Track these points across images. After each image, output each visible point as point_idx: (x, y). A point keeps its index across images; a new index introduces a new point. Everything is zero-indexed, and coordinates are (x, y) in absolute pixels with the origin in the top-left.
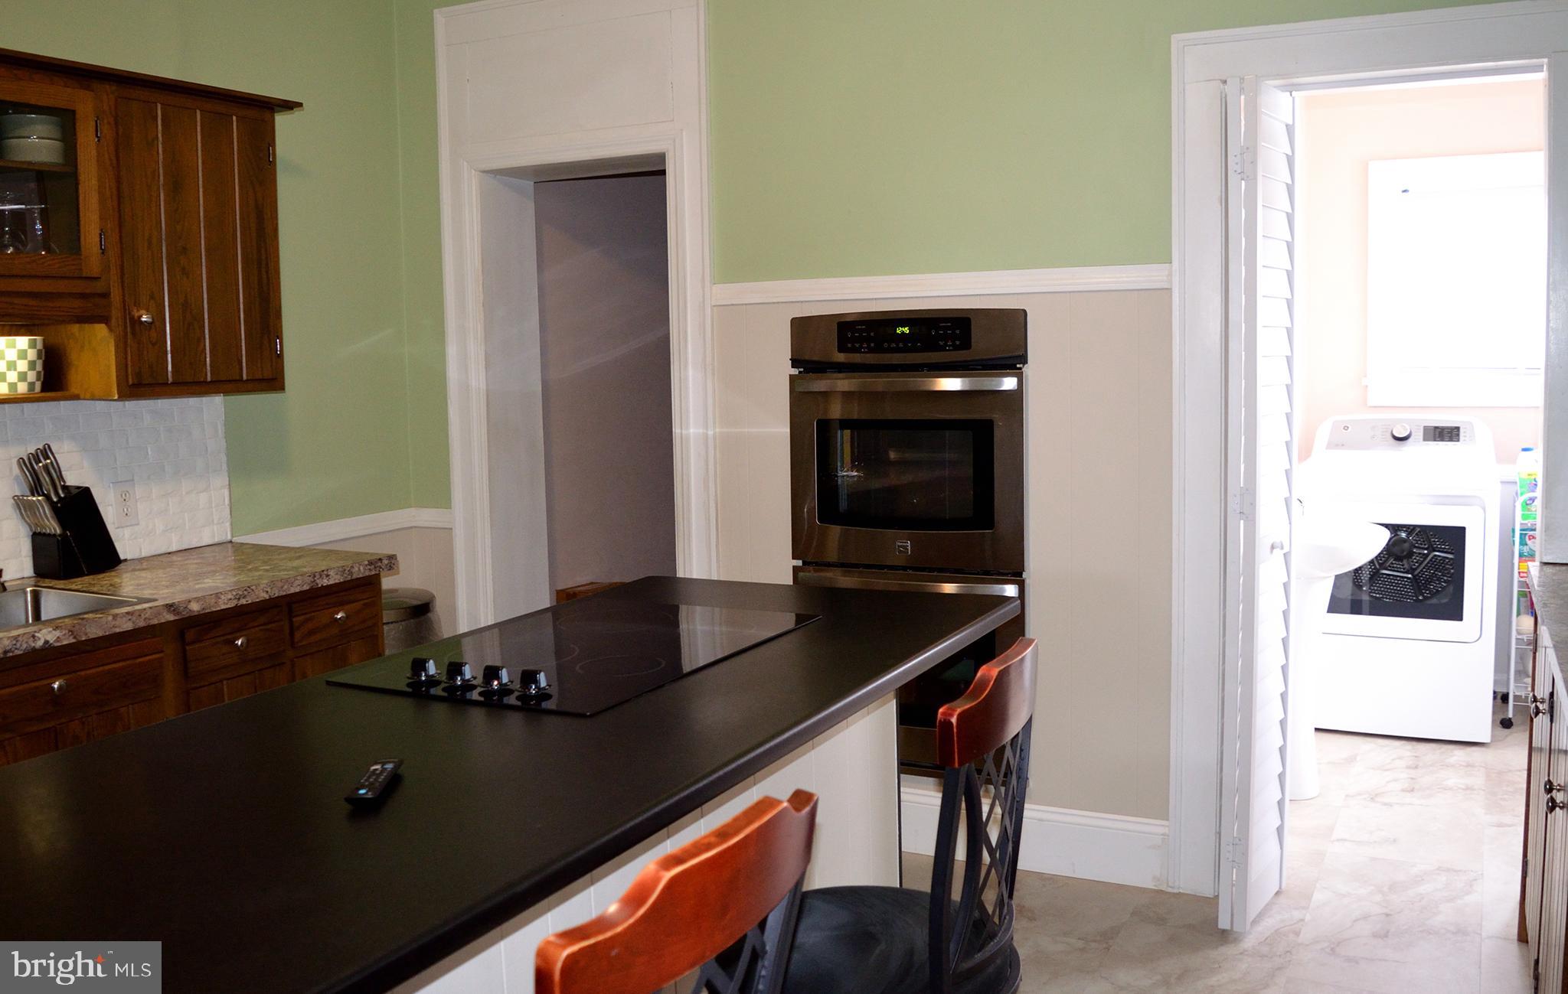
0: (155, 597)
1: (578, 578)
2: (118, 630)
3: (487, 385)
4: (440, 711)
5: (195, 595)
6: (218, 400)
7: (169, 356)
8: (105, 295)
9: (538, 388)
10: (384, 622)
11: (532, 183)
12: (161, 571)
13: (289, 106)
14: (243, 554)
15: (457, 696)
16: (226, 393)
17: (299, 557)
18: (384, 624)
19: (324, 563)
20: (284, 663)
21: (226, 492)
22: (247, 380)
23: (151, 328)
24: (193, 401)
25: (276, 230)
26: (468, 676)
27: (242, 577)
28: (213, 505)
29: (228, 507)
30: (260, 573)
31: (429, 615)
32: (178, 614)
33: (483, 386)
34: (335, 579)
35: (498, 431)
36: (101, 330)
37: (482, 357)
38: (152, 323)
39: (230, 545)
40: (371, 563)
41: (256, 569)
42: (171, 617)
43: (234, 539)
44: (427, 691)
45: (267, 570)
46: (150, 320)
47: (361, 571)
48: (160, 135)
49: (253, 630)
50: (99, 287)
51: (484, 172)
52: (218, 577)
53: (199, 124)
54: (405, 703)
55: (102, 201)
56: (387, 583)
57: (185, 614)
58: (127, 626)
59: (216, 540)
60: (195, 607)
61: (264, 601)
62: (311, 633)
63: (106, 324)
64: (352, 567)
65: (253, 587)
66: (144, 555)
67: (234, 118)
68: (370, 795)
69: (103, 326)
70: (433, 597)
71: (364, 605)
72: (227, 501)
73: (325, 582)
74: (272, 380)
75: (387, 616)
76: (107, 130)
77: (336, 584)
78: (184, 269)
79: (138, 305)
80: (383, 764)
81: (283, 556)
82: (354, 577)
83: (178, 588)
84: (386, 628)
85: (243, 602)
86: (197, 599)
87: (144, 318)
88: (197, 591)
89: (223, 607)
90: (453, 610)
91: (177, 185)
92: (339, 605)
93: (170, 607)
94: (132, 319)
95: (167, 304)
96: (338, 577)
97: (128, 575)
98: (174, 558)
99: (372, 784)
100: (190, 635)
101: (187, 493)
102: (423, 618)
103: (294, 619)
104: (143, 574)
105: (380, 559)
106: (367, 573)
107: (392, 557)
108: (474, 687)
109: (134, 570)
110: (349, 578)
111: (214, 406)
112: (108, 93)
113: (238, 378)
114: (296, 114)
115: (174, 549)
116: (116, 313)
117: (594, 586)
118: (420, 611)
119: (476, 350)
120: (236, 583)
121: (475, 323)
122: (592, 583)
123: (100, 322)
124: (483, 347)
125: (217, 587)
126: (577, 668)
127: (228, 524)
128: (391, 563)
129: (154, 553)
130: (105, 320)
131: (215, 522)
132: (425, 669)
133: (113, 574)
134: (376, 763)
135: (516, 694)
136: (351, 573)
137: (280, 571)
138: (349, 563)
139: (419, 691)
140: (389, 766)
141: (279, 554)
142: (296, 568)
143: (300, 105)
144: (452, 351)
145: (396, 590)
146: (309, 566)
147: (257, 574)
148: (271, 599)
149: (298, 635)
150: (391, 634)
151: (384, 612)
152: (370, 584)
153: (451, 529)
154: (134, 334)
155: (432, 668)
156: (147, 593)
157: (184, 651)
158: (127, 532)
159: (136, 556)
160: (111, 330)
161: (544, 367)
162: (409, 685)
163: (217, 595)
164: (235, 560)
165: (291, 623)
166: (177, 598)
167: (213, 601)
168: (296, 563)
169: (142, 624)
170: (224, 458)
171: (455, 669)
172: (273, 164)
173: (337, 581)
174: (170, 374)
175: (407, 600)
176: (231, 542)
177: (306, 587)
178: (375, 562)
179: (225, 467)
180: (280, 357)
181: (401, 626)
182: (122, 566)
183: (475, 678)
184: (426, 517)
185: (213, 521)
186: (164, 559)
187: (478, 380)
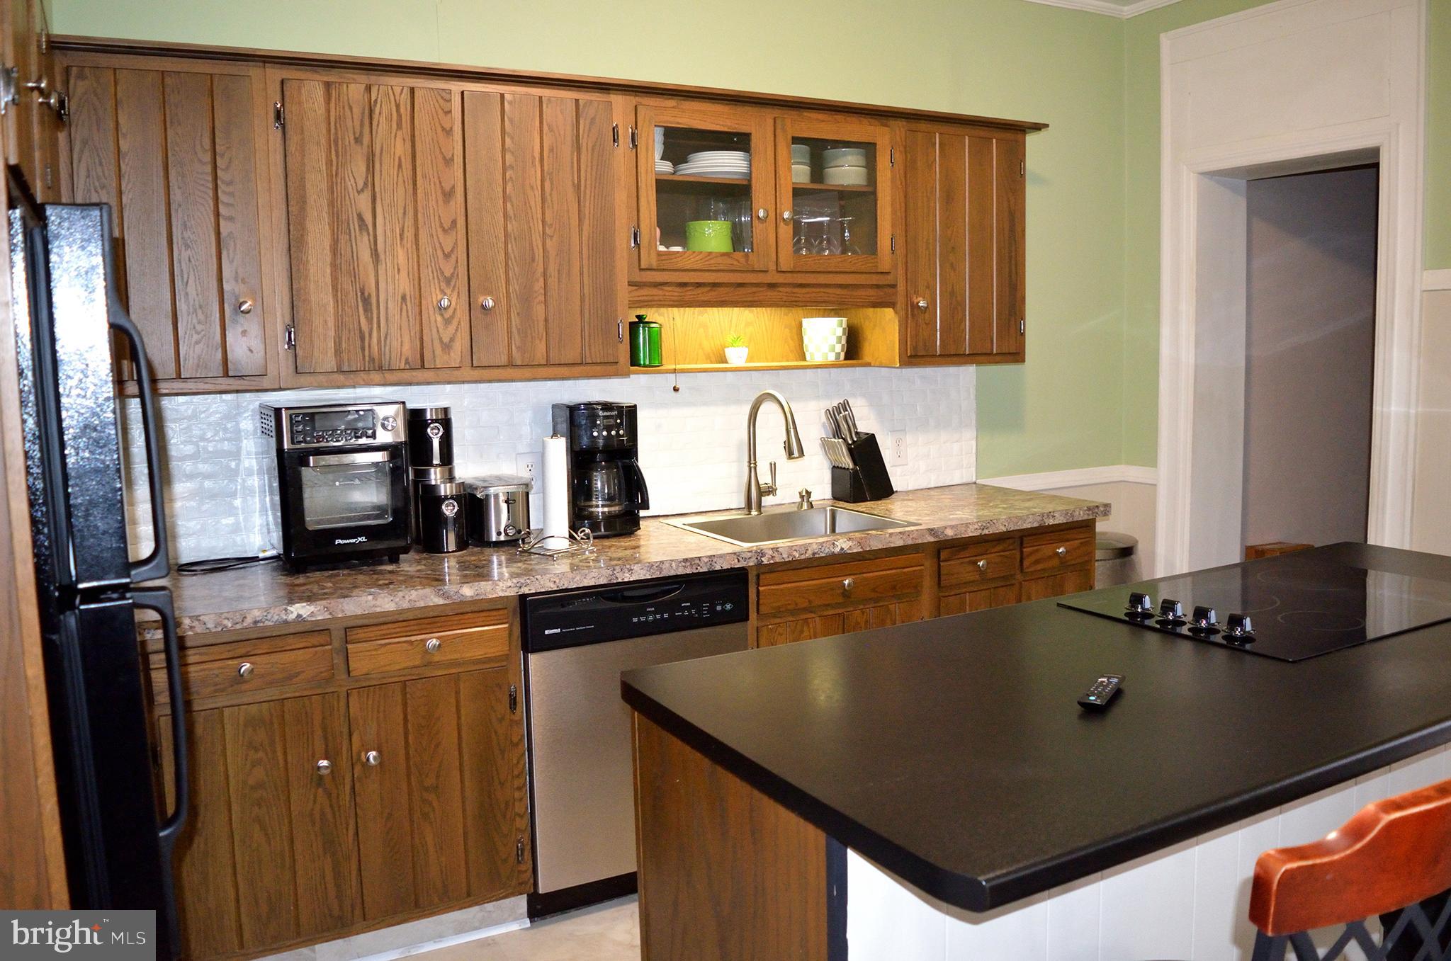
0: (920, 522)
1: (1267, 536)
2: (892, 545)
3: (1196, 360)
4: (1153, 639)
5: (950, 523)
6: (972, 369)
7: (938, 333)
8: (894, 286)
9: (1242, 364)
10: (1097, 558)
11: (1245, 181)
12: (923, 502)
13: (1037, 127)
14: (985, 494)
15: (1169, 629)
16: (978, 363)
17: (1030, 500)
18: (1097, 561)
19: (1051, 506)
20: (1013, 585)
21: (974, 443)
22: (997, 354)
23: (925, 312)
24: (952, 370)
25: (1024, 230)
26: (1179, 613)
27: (986, 512)
28: (964, 453)
29: (974, 456)
30: (1000, 510)
31: (1132, 556)
32: (937, 537)
33: (1192, 361)
34: (1059, 520)
35: (1203, 402)
36: (889, 312)
37: (1192, 338)
38: (927, 307)
39: (974, 485)
40: (1089, 509)
41: (996, 507)
42: (932, 539)
43: (978, 481)
44: (1142, 621)
45: (1004, 508)
46: (926, 305)
47: (1081, 515)
48: (937, 159)
49: (992, 555)
50: (889, 280)
51: (1202, 174)
52: (967, 510)
53: (967, 147)
54: (1124, 629)
55: (894, 212)
56: (1101, 527)
57: (942, 538)
58: (900, 543)
59: (964, 481)
60: (950, 533)
61: (1003, 533)
62: (1037, 562)
63: (893, 308)
64: (1074, 511)
65: (995, 521)
66: (910, 489)
67: (994, 140)
68: (1098, 702)
69: (891, 310)
70: (1137, 542)
71: (1081, 543)
72: (974, 451)
73: (1051, 522)
74: (1016, 355)
75: (1099, 554)
76: (898, 157)
77: (1059, 524)
78: (952, 264)
79: (916, 293)
80: (1109, 678)
81: (1016, 498)
82: (1075, 519)
83: (937, 516)
84: (1096, 564)
85: (986, 532)
86: (952, 527)
87: (921, 304)
88: (951, 520)
89: (971, 535)
90: (1152, 556)
91: (949, 197)
92: (1062, 541)
93: (931, 530)
94: (912, 304)
95: (938, 292)
96: (1062, 518)
97: (899, 503)
98: (932, 493)
99: (1100, 693)
100: (943, 555)
101: (944, 443)
102: (1126, 559)
103: (1025, 550)
104: (910, 503)
105: (1097, 506)
106: (1086, 517)
107: (1107, 506)
108: (1184, 623)
109: (904, 500)
110: (1071, 520)
111: (966, 375)
112: (899, 126)
113: (989, 352)
114: (1043, 133)
115: (932, 486)
116: (901, 299)
117: (1282, 546)
118: (1126, 552)
119: (1187, 329)
120: (978, 517)
121: (1187, 308)
122: (1280, 543)
123: (888, 306)
124: (1194, 329)
125: (967, 519)
126: (1279, 618)
127: (974, 469)
128: (1106, 509)
129: (916, 488)
130: (892, 305)
131: (965, 465)
132: (1141, 603)
133: (888, 501)
134: (1104, 677)
135: (1223, 634)
136: (1072, 516)
137: (1015, 509)
138: (1071, 507)
139: (1135, 620)
140: (1114, 680)
141: (1014, 496)
142: (1028, 508)
143: (1046, 126)
144: (1166, 331)
145: (1106, 533)
146: (1039, 507)
147: (997, 510)
148: (1008, 532)
149: (1026, 563)
150: (1101, 570)
151: (1097, 551)
152: (1087, 526)
153: (1155, 485)
154: (913, 315)
155: (1147, 602)
156: (913, 519)
157: (939, 565)
158: (899, 470)
159: (904, 489)
160: (896, 313)
161: (1249, 345)
162: (1126, 614)
163: (967, 525)
164: (978, 499)
165: (1022, 552)
166: (936, 525)
167: (964, 529)
168: (1028, 504)
169: (910, 542)
170: (974, 416)
171: (1169, 606)
172: (1023, 176)
173: (1061, 522)
174: (938, 348)
175: (1114, 543)
176: (975, 483)
177: (1036, 525)
178: (1093, 509)
179: (974, 422)
180: (1023, 335)
181: (1109, 564)
182: (893, 496)
183: (1185, 616)
184: (1134, 473)
185: (963, 465)
186: (926, 493)
187: (1188, 356)
